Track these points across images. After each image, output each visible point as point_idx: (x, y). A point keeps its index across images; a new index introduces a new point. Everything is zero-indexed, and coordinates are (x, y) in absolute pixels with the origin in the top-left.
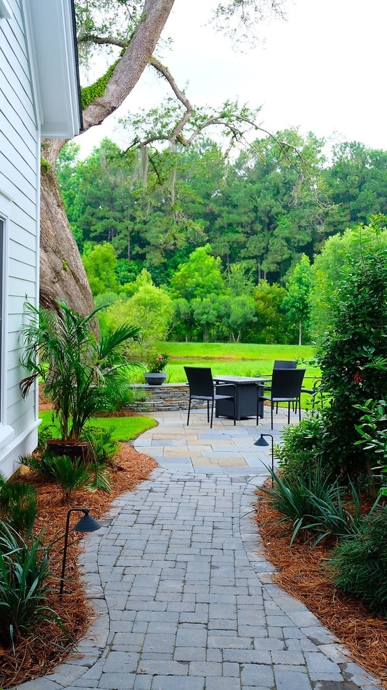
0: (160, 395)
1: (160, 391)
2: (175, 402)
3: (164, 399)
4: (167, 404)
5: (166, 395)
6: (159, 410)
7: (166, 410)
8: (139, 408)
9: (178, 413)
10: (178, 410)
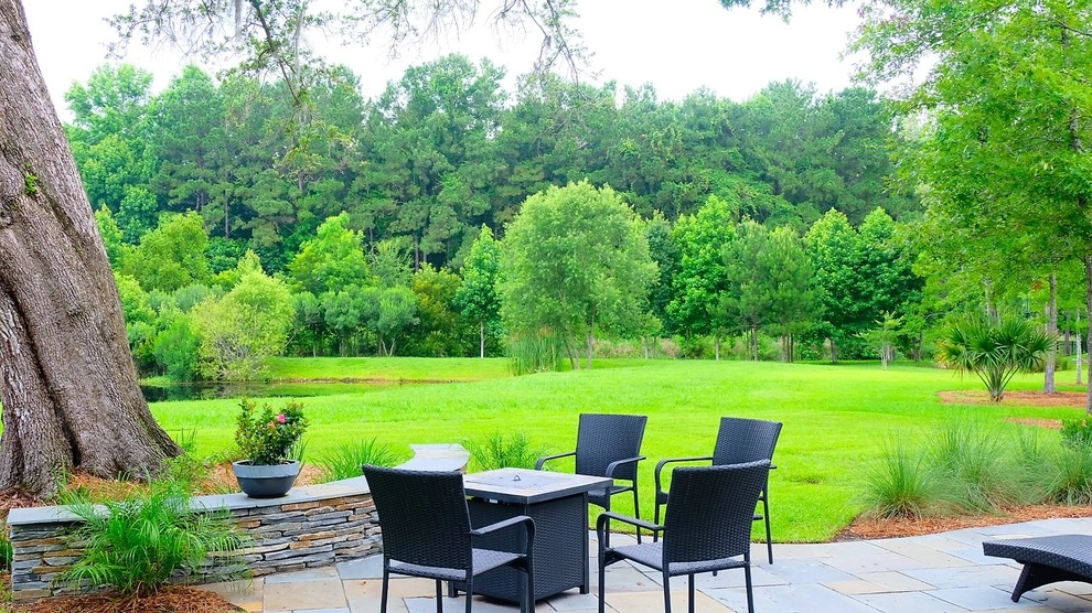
0: (281, 526)
1: (280, 516)
2: (323, 541)
3: (292, 536)
4: (303, 550)
5: (298, 526)
6: (278, 570)
7: (300, 568)
8: (221, 571)
9: (331, 571)
10: (332, 563)
